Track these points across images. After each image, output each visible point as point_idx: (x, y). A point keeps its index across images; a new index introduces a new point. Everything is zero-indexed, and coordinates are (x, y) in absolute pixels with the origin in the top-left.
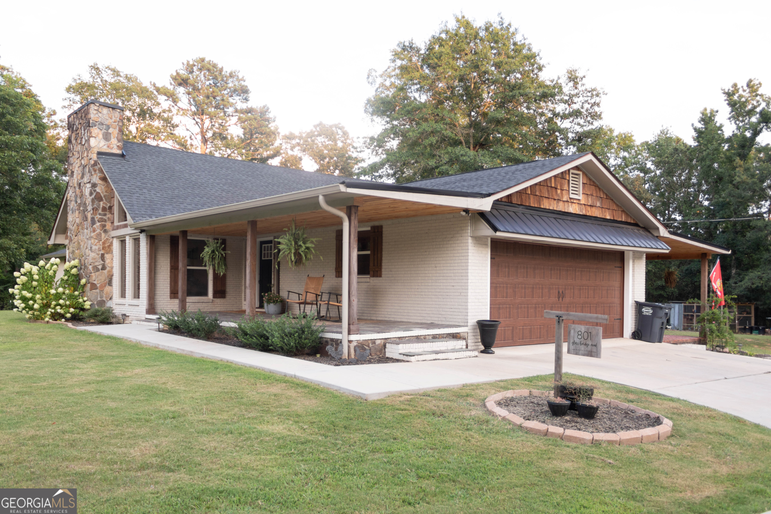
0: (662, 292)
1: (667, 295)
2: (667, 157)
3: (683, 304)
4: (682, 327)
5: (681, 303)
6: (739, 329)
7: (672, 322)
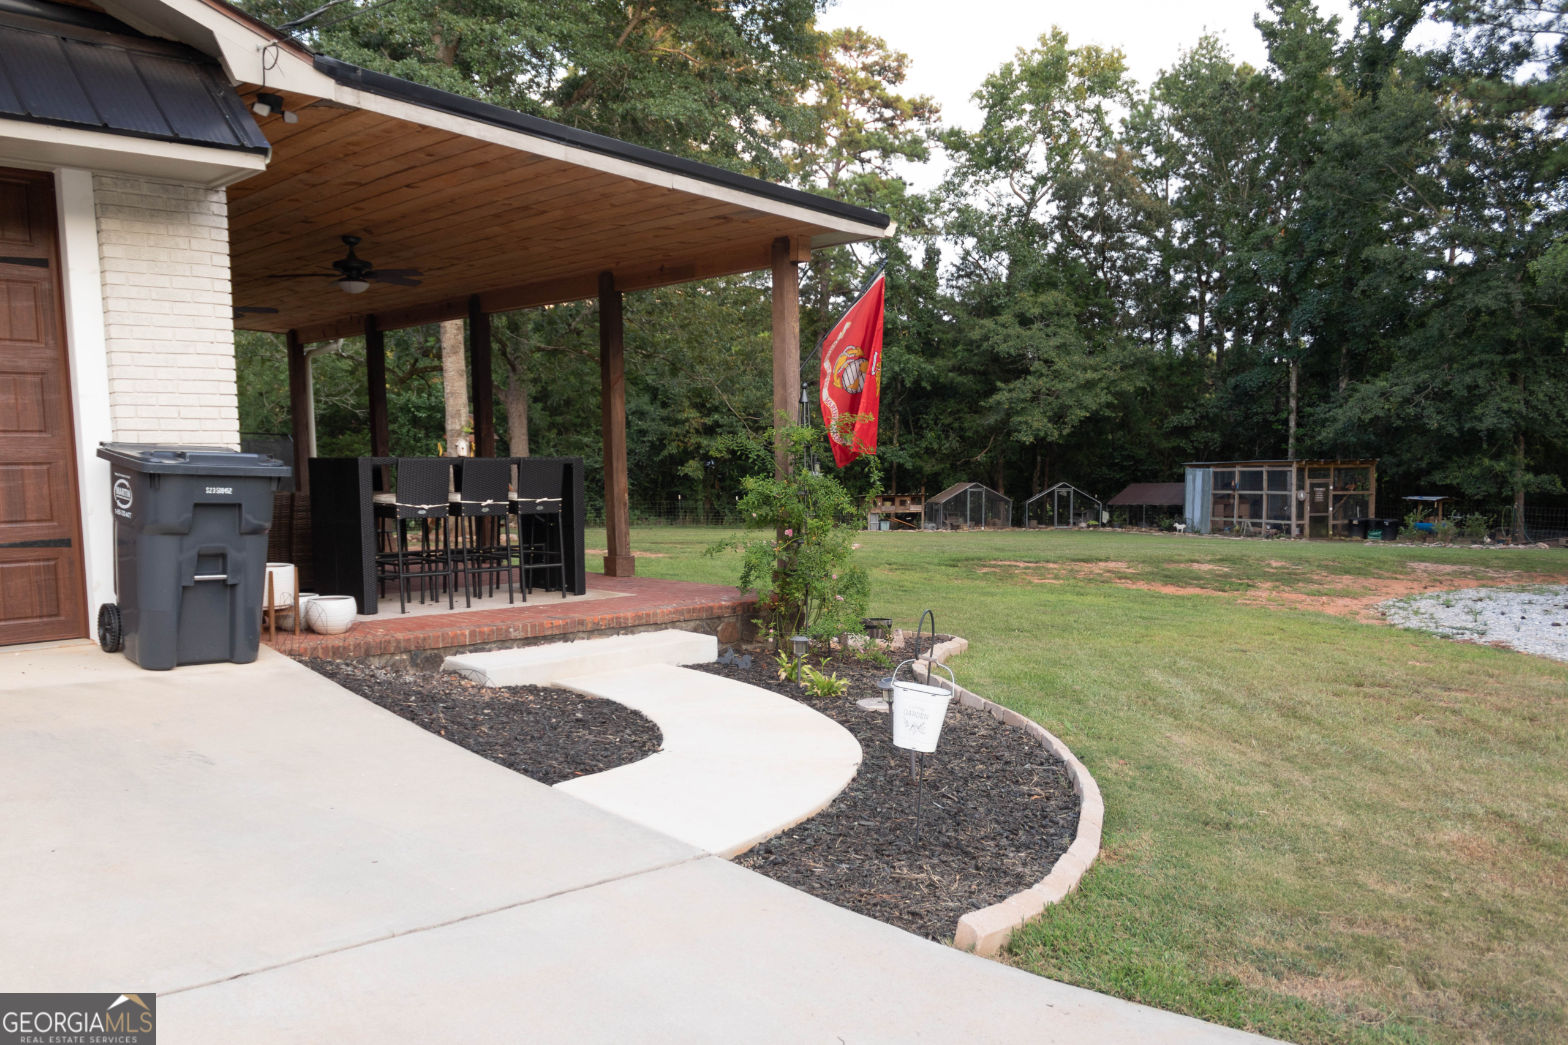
1: (1195, 448)
2: (1203, 105)
3: (1211, 470)
4: (1209, 526)
5: (1208, 466)
6: (1334, 526)
7: (1188, 514)
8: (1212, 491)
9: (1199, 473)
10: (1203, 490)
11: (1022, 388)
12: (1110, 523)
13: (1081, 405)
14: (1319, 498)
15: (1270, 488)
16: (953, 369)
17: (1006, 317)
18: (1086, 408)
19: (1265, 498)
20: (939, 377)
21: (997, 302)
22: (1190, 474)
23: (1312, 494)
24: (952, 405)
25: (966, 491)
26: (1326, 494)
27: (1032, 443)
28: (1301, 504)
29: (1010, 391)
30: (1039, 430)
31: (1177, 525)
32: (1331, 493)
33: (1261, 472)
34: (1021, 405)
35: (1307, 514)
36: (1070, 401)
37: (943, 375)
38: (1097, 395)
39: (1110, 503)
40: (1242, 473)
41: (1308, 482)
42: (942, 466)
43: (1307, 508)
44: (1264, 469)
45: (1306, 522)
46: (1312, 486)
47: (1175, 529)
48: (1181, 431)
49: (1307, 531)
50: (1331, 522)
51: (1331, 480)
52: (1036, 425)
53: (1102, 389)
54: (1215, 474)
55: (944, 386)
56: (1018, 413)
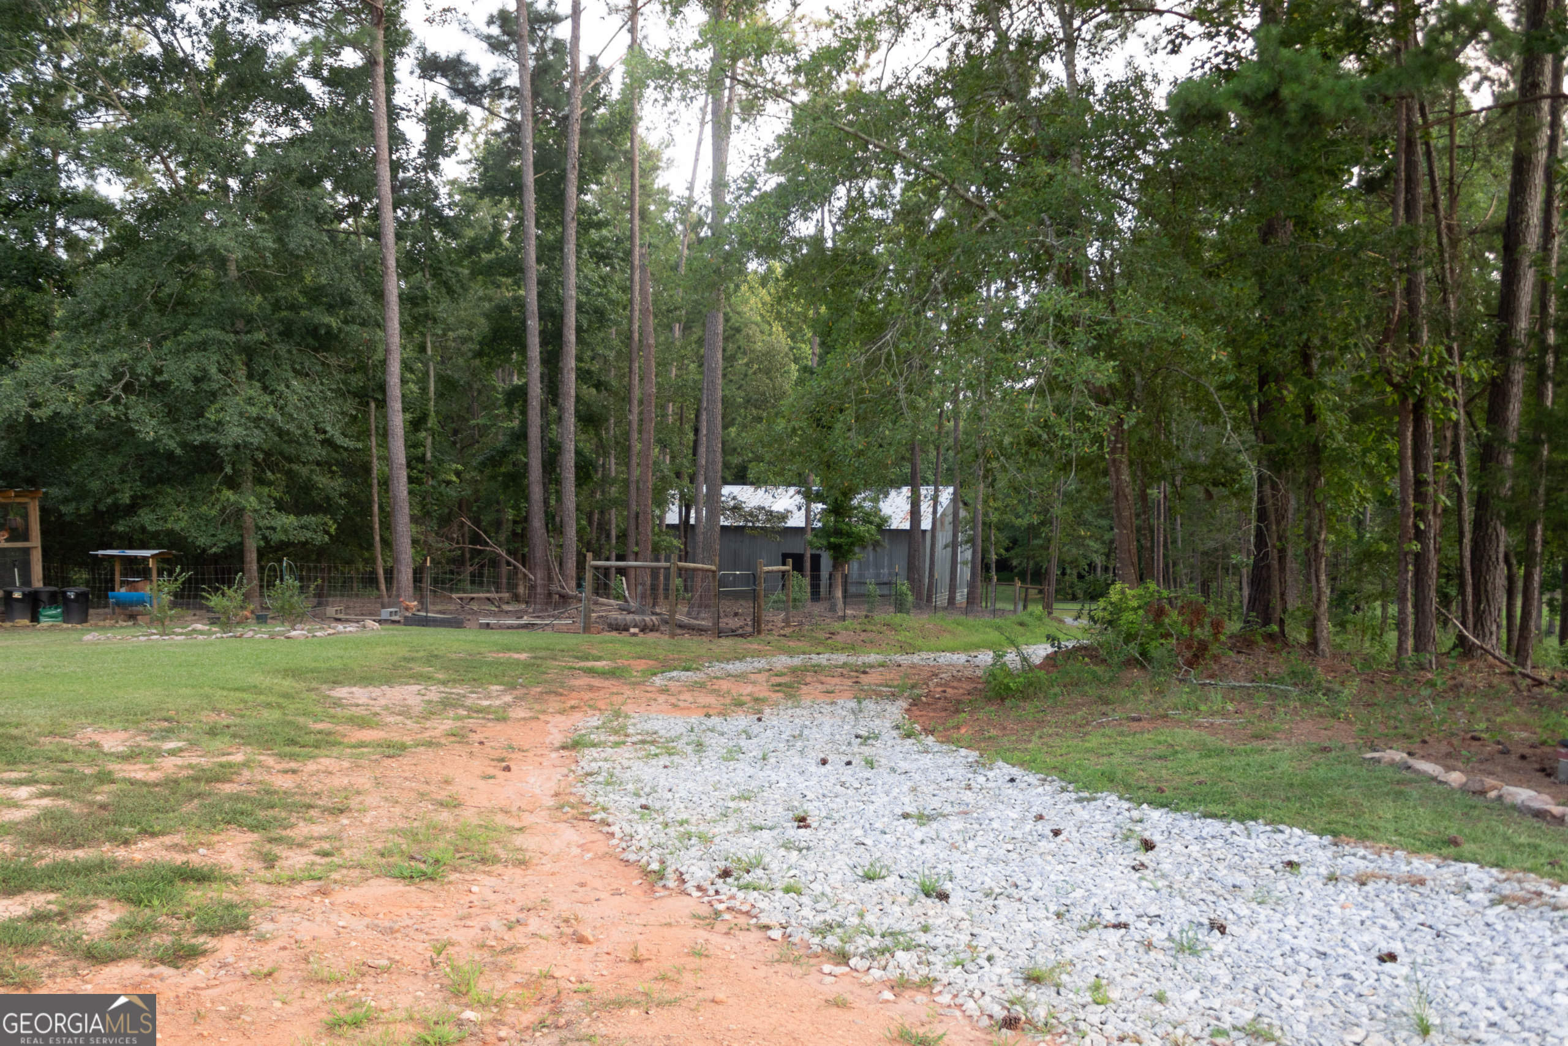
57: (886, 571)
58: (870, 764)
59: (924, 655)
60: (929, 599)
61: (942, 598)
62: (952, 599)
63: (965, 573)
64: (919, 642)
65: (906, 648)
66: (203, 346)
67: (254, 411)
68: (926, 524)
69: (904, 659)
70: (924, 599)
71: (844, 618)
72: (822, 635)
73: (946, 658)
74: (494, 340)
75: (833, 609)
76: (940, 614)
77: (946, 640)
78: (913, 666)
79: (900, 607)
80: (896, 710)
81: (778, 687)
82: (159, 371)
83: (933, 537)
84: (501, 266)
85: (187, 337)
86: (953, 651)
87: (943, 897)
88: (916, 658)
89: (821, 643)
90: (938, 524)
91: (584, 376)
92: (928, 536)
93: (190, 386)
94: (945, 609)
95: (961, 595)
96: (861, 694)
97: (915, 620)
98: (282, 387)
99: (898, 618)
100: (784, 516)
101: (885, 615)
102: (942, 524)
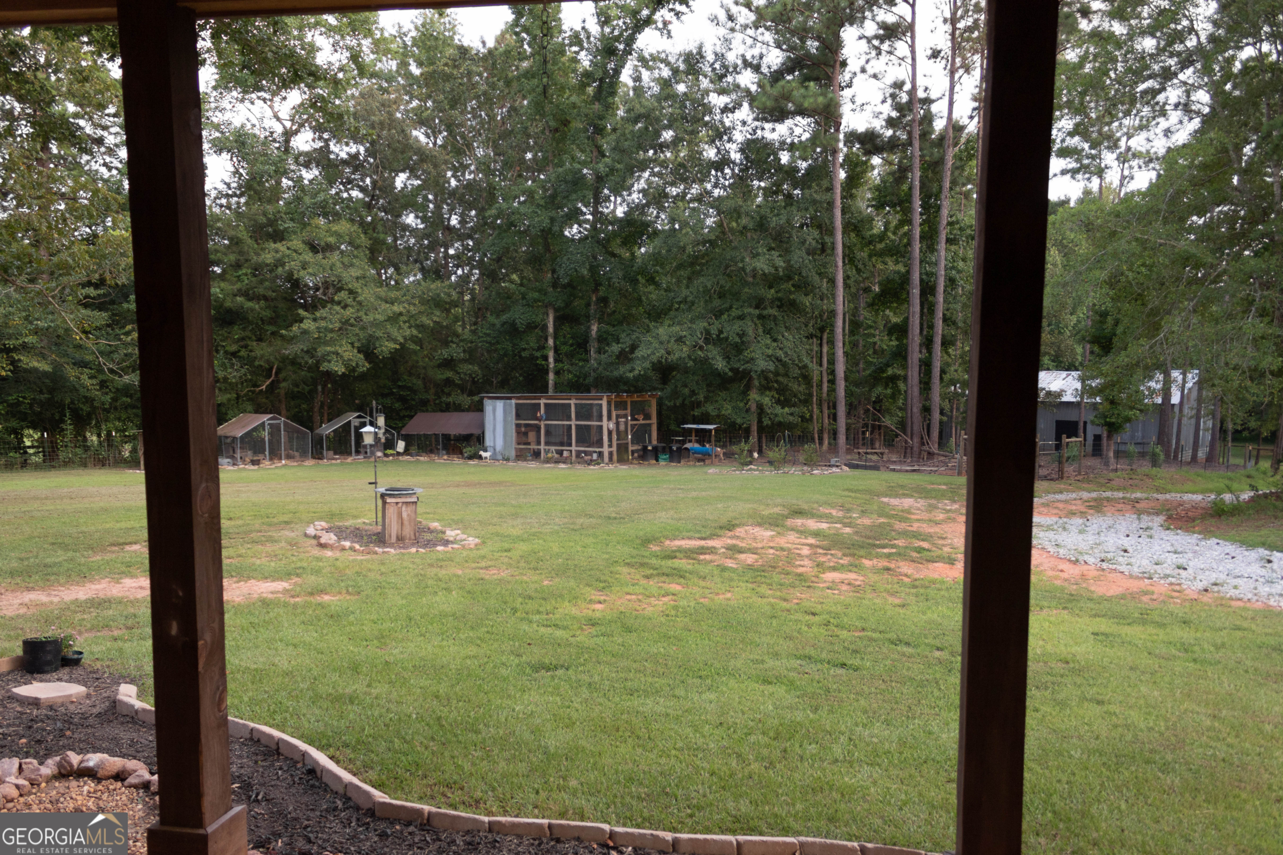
0: (449, 374)
3: (513, 401)
4: (513, 454)
5: (510, 398)
6: (633, 452)
7: (488, 442)
8: (514, 421)
9: (500, 404)
10: (505, 420)
11: (331, 316)
12: (407, 452)
13: (390, 338)
14: (622, 427)
15: (577, 419)
16: (240, 293)
17: (296, 243)
18: (395, 341)
19: (573, 428)
20: (224, 300)
21: (282, 226)
22: (489, 405)
23: (617, 424)
24: (237, 332)
25: (263, 423)
26: (626, 423)
27: (344, 374)
28: (610, 433)
29: (315, 320)
30: (350, 360)
31: (481, 453)
32: (630, 423)
33: (569, 405)
34: (330, 335)
35: (615, 443)
36: (379, 334)
37: (229, 299)
38: (400, 328)
39: (403, 432)
40: (546, 405)
41: (614, 414)
42: (229, 396)
43: (615, 436)
44: (572, 402)
45: (614, 449)
46: (618, 416)
47: (480, 457)
48: (448, 363)
49: (615, 457)
50: (631, 448)
51: (629, 411)
52: (346, 355)
53: (405, 322)
54: (517, 404)
55: (229, 311)
56: (326, 343)
57: (1140, 434)
58: (1151, 537)
59: (1173, 495)
60: (1176, 457)
61: (1187, 455)
62: (1194, 458)
63: (1206, 437)
64: (1170, 487)
65: (1159, 490)
66: (741, 318)
67: (770, 352)
68: (1175, 399)
69: (1160, 496)
70: (1173, 457)
71: (1116, 470)
72: (1103, 481)
73: (1188, 497)
74: (881, 295)
75: (1107, 464)
76: (1185, 468)
77: (1189, 486)
78: (1167, 500)
79: (1155, 463)
80: (1160, 519)
81: (1090, 507)
82: (721, 332)
83: (1181, 410)
84: (890, 251)
85: (735, 313)
86: (1193, 493)
87: (1185, 569)
88: (1168, 496)
89: (1102, 485)
90: (1185, 400)
91: (945, 319)
92: (1177, 410)
93: (737, 340)
94: (1189, 463)
95: (1202, 454)
96: (1139, 513)
97: (1165, 472)
98: (780, 337)
99: (1154, 471)
100: (1059, 394)
101: (1145, 467)
102: (1188, 399)
